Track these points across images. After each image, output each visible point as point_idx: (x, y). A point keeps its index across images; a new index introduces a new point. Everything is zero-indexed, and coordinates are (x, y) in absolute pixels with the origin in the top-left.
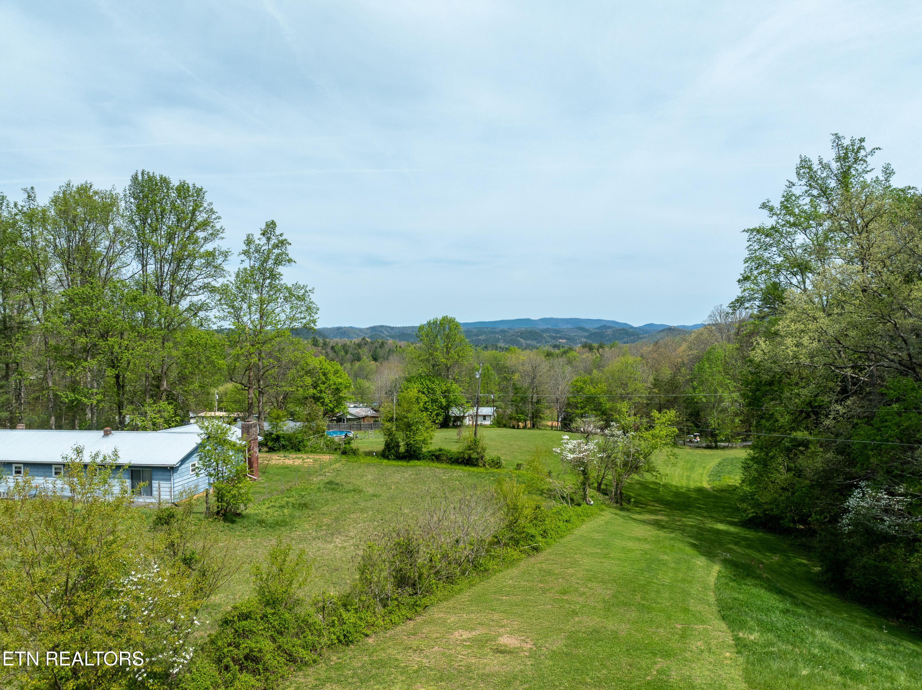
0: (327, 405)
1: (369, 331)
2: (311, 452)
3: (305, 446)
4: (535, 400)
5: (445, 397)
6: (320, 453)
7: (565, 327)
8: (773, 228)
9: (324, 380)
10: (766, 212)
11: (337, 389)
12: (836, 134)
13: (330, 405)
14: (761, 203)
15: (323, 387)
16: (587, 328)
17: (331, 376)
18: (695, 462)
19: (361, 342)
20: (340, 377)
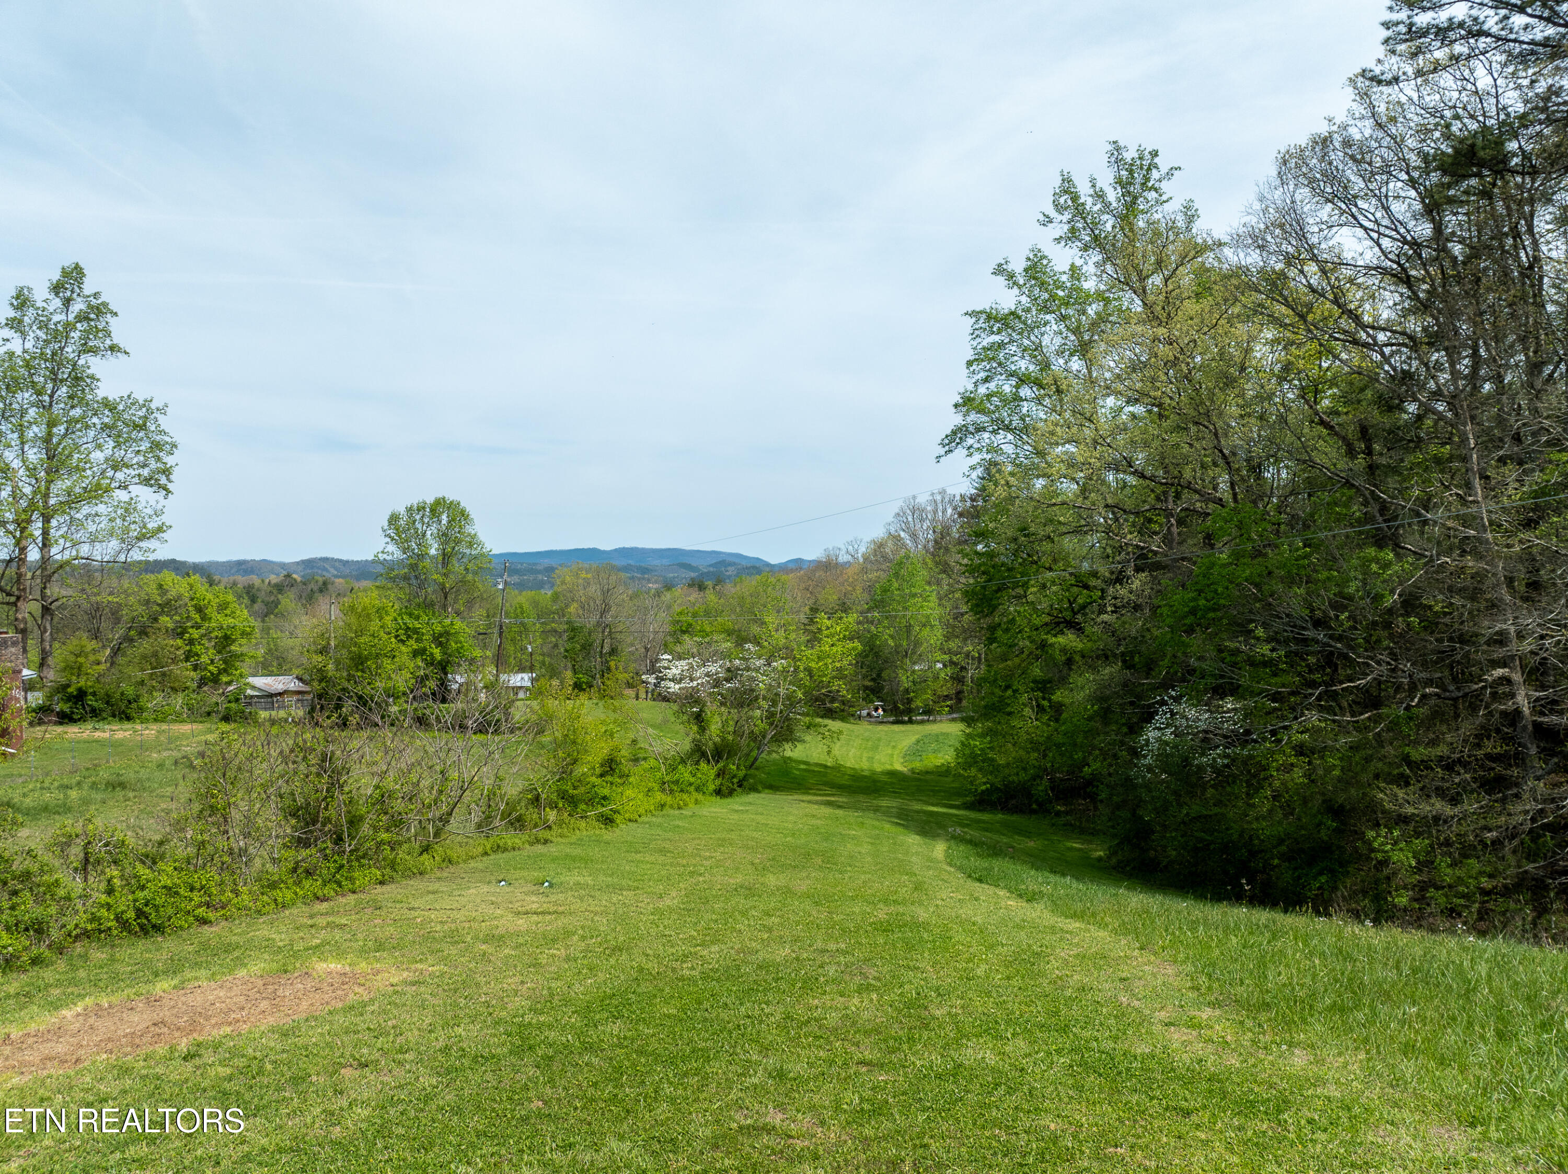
0: (206, 669)
1: (300, 568)
2: (155, 720)
3: (141, 709)
4: (606, 649)
5: (440, 644)
6: (176, 721)
7: (657, 562)
8: (1012, 313)
9: (199, 620)
10: (1001, 280)
11: (226, 637)
12: (1115, 142)
13: (211, 668)
14: (993, 265)
15: (195, 634)
16: (694, 564)
17: (211, 611)
18: (879, 740)
19: (282, 582)
20: (232, 615)
